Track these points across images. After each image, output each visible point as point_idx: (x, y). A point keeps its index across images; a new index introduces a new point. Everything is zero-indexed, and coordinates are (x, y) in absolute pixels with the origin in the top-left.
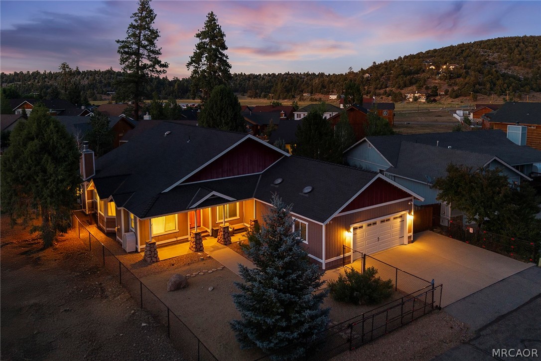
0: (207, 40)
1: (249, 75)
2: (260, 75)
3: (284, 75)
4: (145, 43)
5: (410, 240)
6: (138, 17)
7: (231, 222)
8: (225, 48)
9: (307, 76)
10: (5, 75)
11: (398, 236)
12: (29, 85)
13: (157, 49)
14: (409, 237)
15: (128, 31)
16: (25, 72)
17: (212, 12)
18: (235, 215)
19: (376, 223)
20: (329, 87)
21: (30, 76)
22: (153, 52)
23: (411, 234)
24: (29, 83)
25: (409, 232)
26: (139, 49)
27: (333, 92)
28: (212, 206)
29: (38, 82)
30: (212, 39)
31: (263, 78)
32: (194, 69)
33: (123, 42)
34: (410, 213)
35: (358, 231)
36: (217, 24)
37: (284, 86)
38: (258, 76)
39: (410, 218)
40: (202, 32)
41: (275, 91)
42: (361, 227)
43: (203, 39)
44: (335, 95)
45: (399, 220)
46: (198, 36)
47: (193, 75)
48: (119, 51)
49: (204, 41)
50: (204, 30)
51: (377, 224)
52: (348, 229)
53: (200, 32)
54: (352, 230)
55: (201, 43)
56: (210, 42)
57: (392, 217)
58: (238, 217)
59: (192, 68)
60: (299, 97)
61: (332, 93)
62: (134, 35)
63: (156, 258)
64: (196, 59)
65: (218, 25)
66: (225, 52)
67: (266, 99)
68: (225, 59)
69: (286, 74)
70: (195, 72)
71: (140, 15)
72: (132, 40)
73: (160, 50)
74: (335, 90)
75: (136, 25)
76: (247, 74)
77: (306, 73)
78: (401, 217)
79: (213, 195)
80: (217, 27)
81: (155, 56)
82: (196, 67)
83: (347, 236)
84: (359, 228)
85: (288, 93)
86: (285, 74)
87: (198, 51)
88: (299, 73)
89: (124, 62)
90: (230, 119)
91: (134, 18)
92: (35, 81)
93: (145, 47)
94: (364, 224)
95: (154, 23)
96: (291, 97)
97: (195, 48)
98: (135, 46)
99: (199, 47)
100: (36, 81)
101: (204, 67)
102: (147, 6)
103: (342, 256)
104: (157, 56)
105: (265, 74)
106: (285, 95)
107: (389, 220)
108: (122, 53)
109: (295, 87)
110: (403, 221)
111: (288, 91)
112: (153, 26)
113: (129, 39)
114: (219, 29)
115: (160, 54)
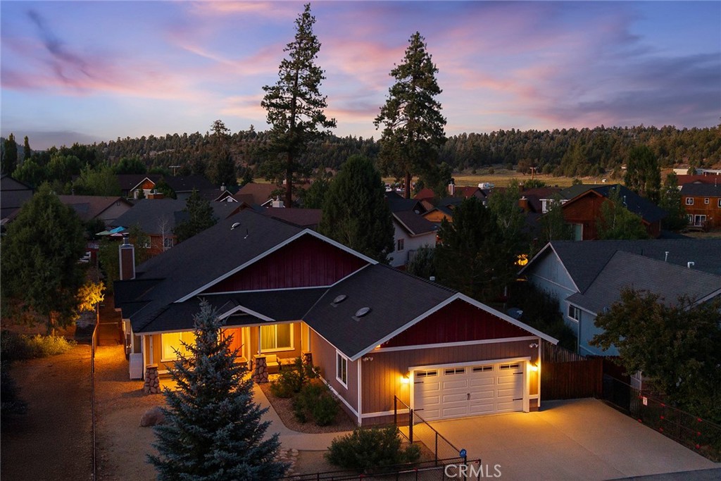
0: (409, 79)
1: (526, 133)
2: (548, 132)
3: (593, 131)
4: (304, 89)
5: (534, 406)
6: (295, 50)
7: (280, 355)
8: (437, 90)
9: (639, 133)
10: (155, 138)
11: (512, 397)
12: (184, 154)
13: (320, 98)
14: (532, 401)
15: (280, 71)
16: (181, 134)
17: (418, 34)
18: (288, 345)
19: (463, 371)
20: (674, 153)
21: (187, 141)
22: (315, 103)
23: (538, 396)
24: (185, 150)
25: (532, 392)
26: (294, 100)
27: (681, 162)
28: (251, 325)
29: (197, 150)
30: (417, 77)
31: (552, 138)
32: (386, 127)
33: (273, 88)
34: (533, 361)
35: (427, 379)
36: (425, 52)
37: (585, 152)
38: (543, 134)
39: (533, 370)
40: (402, 67)
41: (569, 161)
42: (434, 373)
43: (400, 78)
44: (685, 167)
45: (512, 371)
46: (394, 73)
47: (384, 138)
48: (263, 104)
49: (403, 80)
50: (404, 63)
51: (466, 372)
52: (404, 372)
53: (397, 68)
54: (411, 376)
55: (399, 84)
56: (413, 82)
57: (497, 364)
58: (292, 348)
59: (383, 126)
60: (613, 171)
61: (680, 164)
62: (289, 78)
63: (156, 388)
64: (390, 111)
65: (427, 54)
66: (435, 98)
67: (551, 175)
68: (436, 109)
69: (597, 129)
70: (388, 132)
71: (297, 46)
72: (285, 85)
73: (324, 99)
74: (685, 159)
75: (292, 62)
76: (523, 130)
77: (636, 126)
78: (516, 366)
79: (239, 312)
80: (426, 57)
81: (318, 109)
82: (389, 124)
83: (403, 384)
84: (429, 374)
85: (593, 165)
86: (595, 130)
87: (393, 98)
88: (624, 128)
89: (273, 119)
90: (361, 207)
91: (289, 52)
92: (192, 147)
93: (303, 96)
94: (440, 369)
95: (317, 57)
96: (598, 171)
97: (388, 94)
98: (289, 96)
99: (394, 91)
100: (195, 147)
101: (402, 125)
102: (307, 32)
103: (392, 412)
104: (321, 109)
105: (557, 130)
106: (586, 168)
107: (490, 368)
108: (268, 106)
109: (607, 153)
110: (521, 374)
111: (593, 161)
112: (316, 63)
113: (282, 84)
114: (428, 60)
115: (325, 106)
